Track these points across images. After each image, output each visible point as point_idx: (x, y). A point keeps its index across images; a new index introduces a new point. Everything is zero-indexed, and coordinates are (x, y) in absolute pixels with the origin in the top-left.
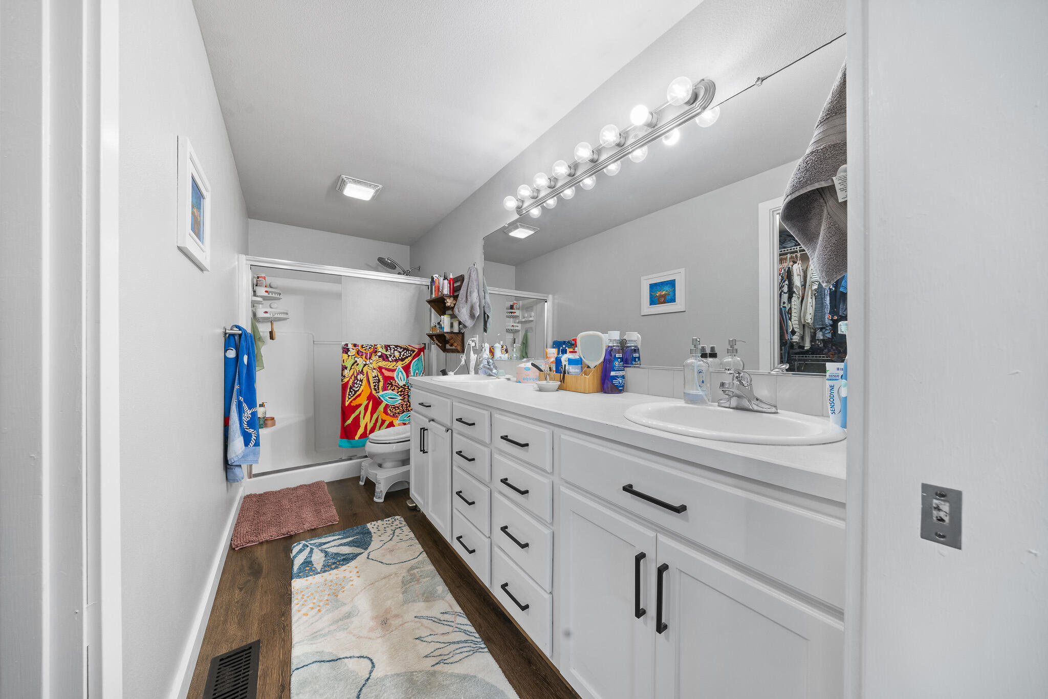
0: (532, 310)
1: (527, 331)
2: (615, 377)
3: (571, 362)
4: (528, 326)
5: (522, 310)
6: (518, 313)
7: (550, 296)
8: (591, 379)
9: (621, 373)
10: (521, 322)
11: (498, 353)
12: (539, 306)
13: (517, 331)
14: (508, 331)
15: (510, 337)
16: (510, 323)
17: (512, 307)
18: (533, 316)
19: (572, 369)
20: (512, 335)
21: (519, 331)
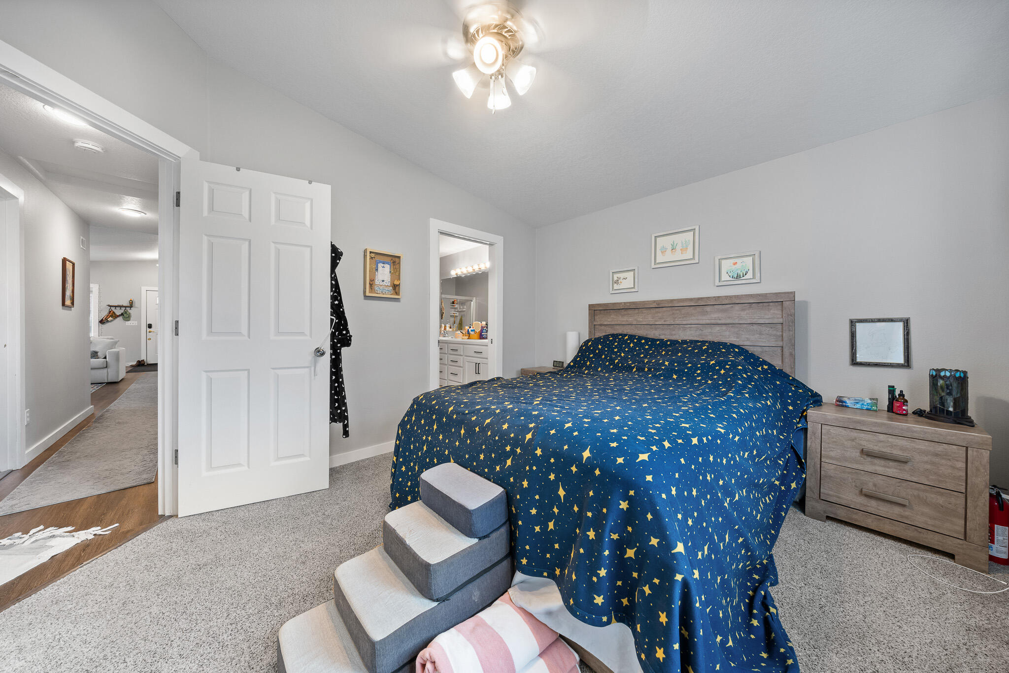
0: (465, 305)
1: (462, 317)
2: (483, 335)
3: (472, 331)
4: (462, 313)
5: (459, 304)
6: (457, 306)
7: (474, 298)
8: (477, 336)
9: (485, 334)
10: (459, 312)
11: (448, 329)
12: (468, 303)
13: (456, 316)
14: (451, 316)
15: (452, 319)
16: (452, 312)
17: (453, 303)
18: (465, 308)
19: (472, 333)
20: (453, 318)
21: (457, 316)
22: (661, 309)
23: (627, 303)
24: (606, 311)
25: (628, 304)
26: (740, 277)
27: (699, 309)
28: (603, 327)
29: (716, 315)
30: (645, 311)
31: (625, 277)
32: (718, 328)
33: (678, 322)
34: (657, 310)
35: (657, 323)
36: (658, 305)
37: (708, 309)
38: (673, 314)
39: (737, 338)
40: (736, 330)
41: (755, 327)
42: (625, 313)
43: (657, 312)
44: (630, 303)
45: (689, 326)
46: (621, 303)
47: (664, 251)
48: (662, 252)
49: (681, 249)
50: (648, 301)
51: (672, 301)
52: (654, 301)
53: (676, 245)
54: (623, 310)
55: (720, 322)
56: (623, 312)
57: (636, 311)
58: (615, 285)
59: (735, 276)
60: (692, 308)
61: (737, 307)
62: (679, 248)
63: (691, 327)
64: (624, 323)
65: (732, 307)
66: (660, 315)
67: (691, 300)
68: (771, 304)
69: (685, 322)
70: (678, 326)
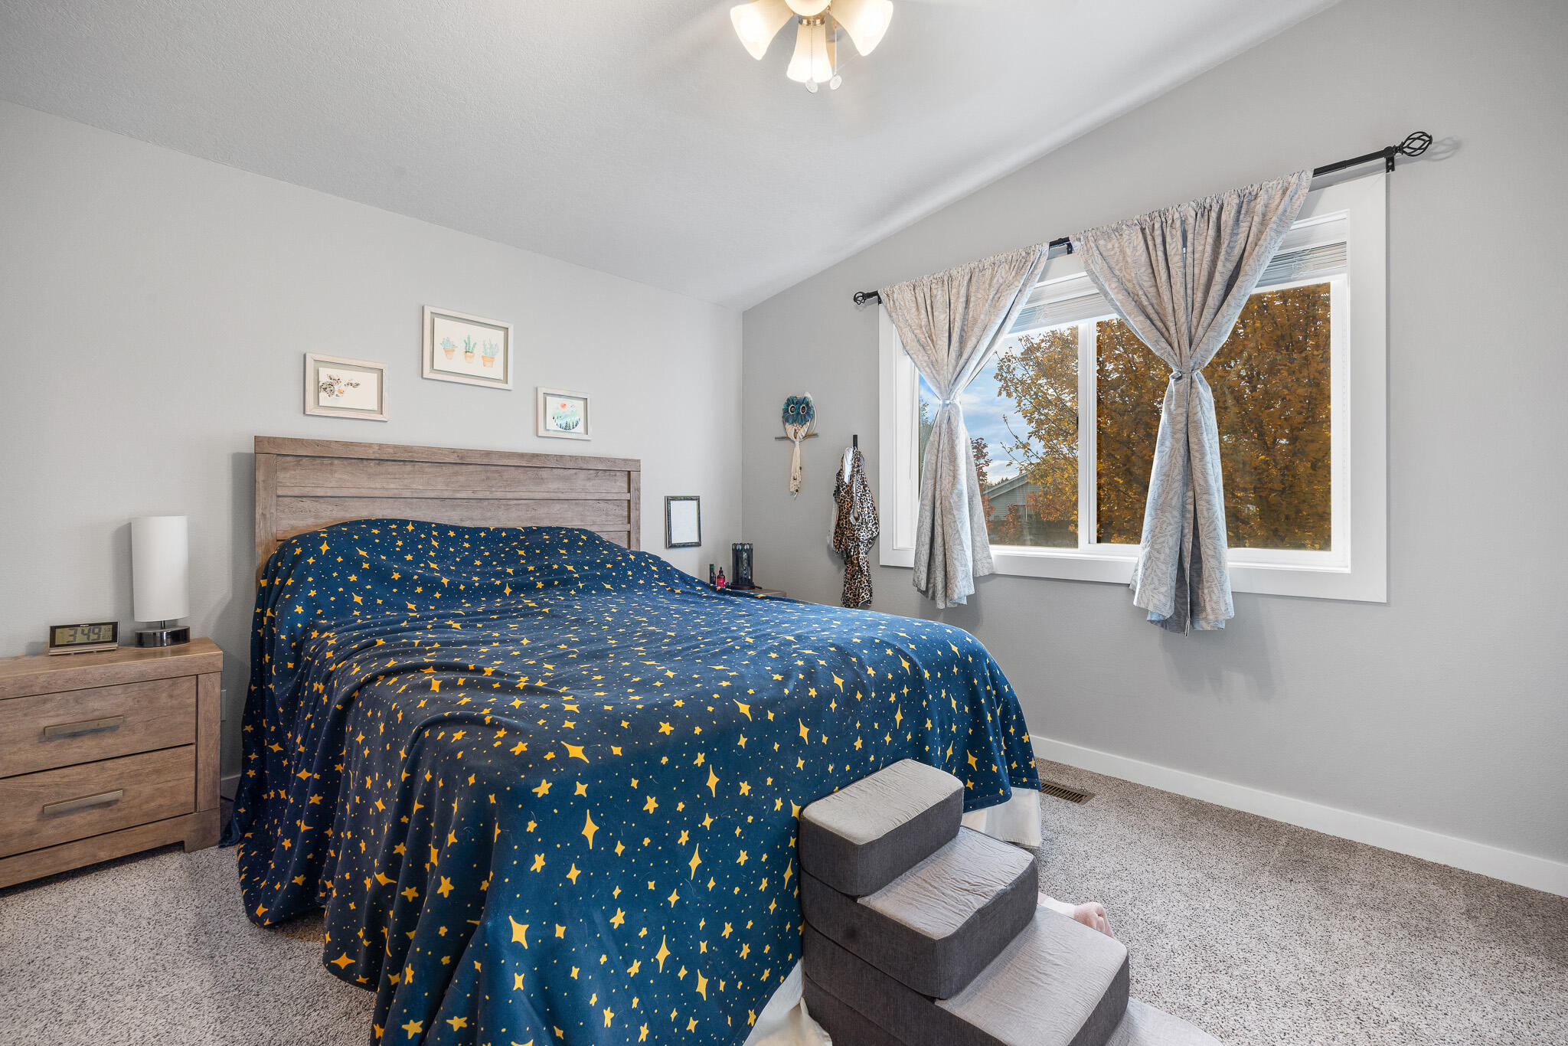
22: (464, 467)
23: (388, 446)
24: (318, 461)
25: (391, 451)
26: (570, 429)
27: (531, 473)
28: (307, 504)
29: (553, 486)
30: (428, 468)
31: (353, 382)
32: (557, 507)
33: (499, 495)
34: (456, 468)
35: (458, 495)
36: (462, 458)
37: (544, 473)
38: (488, 478)
39: (582, 521)
40: (581, 509)
41: (602, 505)
42: (379, 469)
43: (456, 474)
44: (395, 447)
45: (515, 502)
46: (370, 445)
47: (449, 351)
48: (447, 351)
49: (483, 357)
50: (439, 449)
51: (488, 454)
52: (454, 451)
53: (474, 346)
54: (372, 463)
55: (563, 496)
56: (373, 467)
57: (409, 468)
58: (323, 395)
59: (564, 425)
60: (520, 470)
61: (582, 474)
62: (478, 352)
63: (519, 505)
64: (377, 493)
65: (576, 474)
66: (462, 479)
67: (522, 456)
68: (618, 474)
69: (510, 495)
70: (496, 502)
